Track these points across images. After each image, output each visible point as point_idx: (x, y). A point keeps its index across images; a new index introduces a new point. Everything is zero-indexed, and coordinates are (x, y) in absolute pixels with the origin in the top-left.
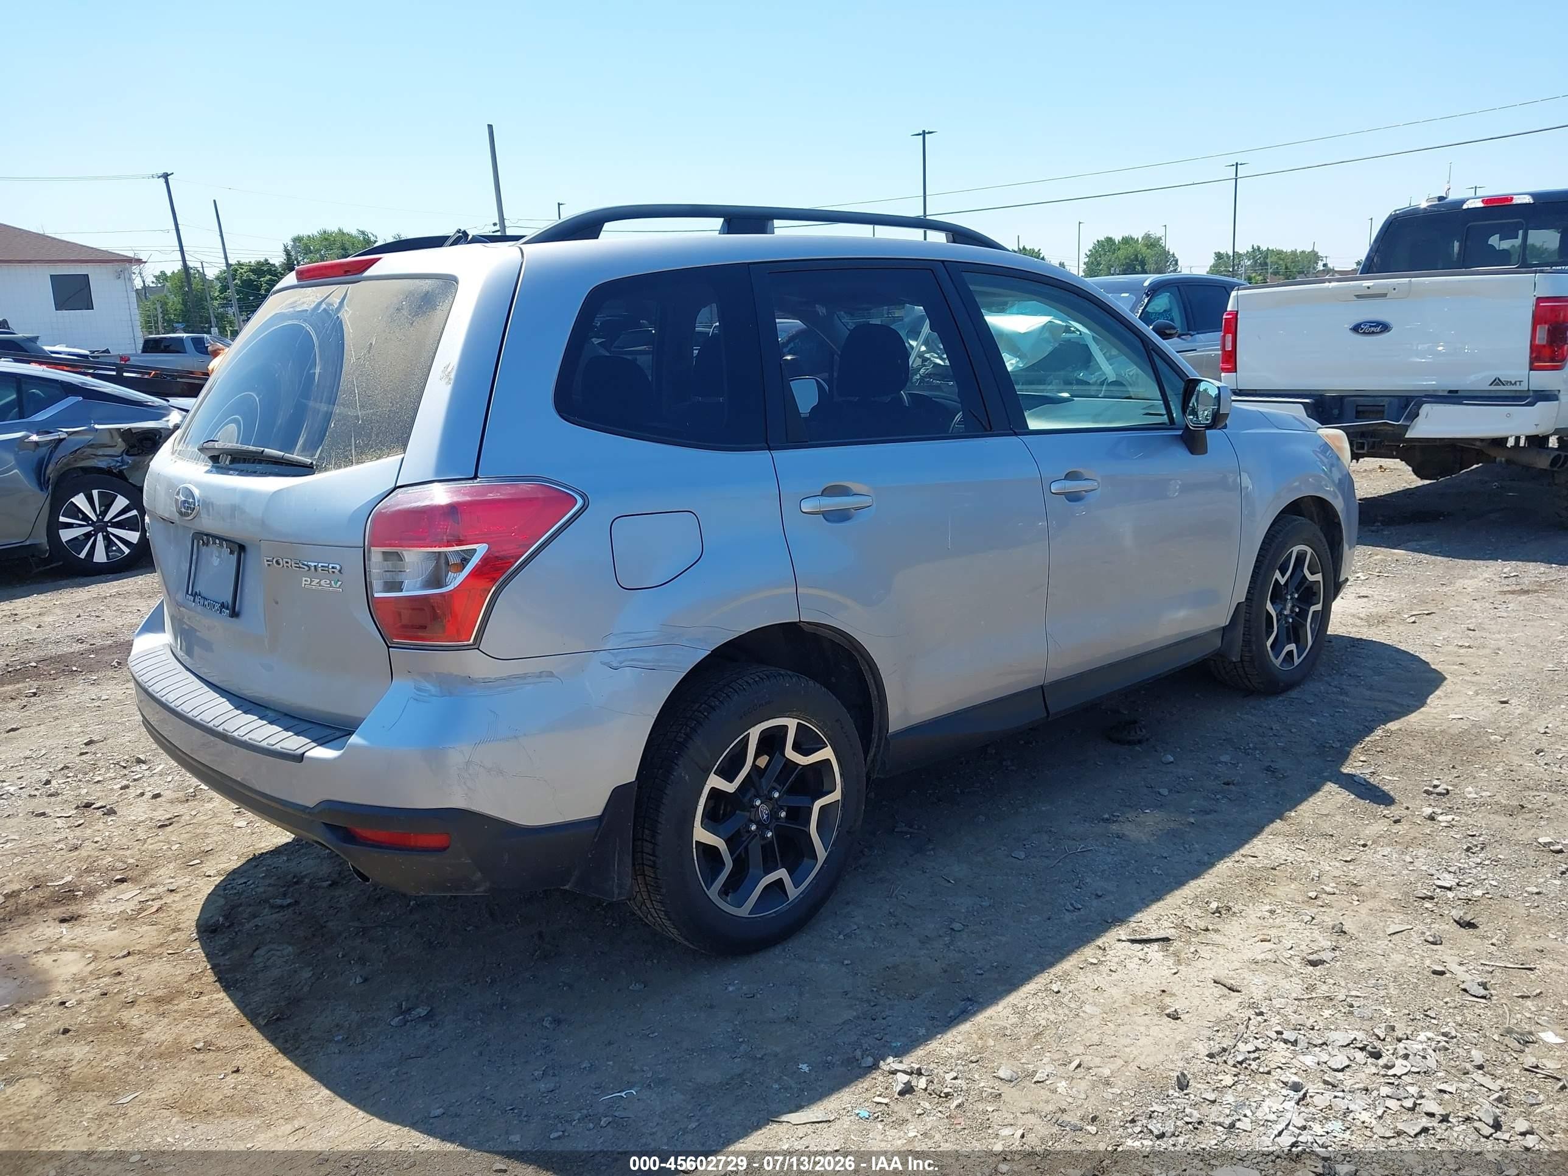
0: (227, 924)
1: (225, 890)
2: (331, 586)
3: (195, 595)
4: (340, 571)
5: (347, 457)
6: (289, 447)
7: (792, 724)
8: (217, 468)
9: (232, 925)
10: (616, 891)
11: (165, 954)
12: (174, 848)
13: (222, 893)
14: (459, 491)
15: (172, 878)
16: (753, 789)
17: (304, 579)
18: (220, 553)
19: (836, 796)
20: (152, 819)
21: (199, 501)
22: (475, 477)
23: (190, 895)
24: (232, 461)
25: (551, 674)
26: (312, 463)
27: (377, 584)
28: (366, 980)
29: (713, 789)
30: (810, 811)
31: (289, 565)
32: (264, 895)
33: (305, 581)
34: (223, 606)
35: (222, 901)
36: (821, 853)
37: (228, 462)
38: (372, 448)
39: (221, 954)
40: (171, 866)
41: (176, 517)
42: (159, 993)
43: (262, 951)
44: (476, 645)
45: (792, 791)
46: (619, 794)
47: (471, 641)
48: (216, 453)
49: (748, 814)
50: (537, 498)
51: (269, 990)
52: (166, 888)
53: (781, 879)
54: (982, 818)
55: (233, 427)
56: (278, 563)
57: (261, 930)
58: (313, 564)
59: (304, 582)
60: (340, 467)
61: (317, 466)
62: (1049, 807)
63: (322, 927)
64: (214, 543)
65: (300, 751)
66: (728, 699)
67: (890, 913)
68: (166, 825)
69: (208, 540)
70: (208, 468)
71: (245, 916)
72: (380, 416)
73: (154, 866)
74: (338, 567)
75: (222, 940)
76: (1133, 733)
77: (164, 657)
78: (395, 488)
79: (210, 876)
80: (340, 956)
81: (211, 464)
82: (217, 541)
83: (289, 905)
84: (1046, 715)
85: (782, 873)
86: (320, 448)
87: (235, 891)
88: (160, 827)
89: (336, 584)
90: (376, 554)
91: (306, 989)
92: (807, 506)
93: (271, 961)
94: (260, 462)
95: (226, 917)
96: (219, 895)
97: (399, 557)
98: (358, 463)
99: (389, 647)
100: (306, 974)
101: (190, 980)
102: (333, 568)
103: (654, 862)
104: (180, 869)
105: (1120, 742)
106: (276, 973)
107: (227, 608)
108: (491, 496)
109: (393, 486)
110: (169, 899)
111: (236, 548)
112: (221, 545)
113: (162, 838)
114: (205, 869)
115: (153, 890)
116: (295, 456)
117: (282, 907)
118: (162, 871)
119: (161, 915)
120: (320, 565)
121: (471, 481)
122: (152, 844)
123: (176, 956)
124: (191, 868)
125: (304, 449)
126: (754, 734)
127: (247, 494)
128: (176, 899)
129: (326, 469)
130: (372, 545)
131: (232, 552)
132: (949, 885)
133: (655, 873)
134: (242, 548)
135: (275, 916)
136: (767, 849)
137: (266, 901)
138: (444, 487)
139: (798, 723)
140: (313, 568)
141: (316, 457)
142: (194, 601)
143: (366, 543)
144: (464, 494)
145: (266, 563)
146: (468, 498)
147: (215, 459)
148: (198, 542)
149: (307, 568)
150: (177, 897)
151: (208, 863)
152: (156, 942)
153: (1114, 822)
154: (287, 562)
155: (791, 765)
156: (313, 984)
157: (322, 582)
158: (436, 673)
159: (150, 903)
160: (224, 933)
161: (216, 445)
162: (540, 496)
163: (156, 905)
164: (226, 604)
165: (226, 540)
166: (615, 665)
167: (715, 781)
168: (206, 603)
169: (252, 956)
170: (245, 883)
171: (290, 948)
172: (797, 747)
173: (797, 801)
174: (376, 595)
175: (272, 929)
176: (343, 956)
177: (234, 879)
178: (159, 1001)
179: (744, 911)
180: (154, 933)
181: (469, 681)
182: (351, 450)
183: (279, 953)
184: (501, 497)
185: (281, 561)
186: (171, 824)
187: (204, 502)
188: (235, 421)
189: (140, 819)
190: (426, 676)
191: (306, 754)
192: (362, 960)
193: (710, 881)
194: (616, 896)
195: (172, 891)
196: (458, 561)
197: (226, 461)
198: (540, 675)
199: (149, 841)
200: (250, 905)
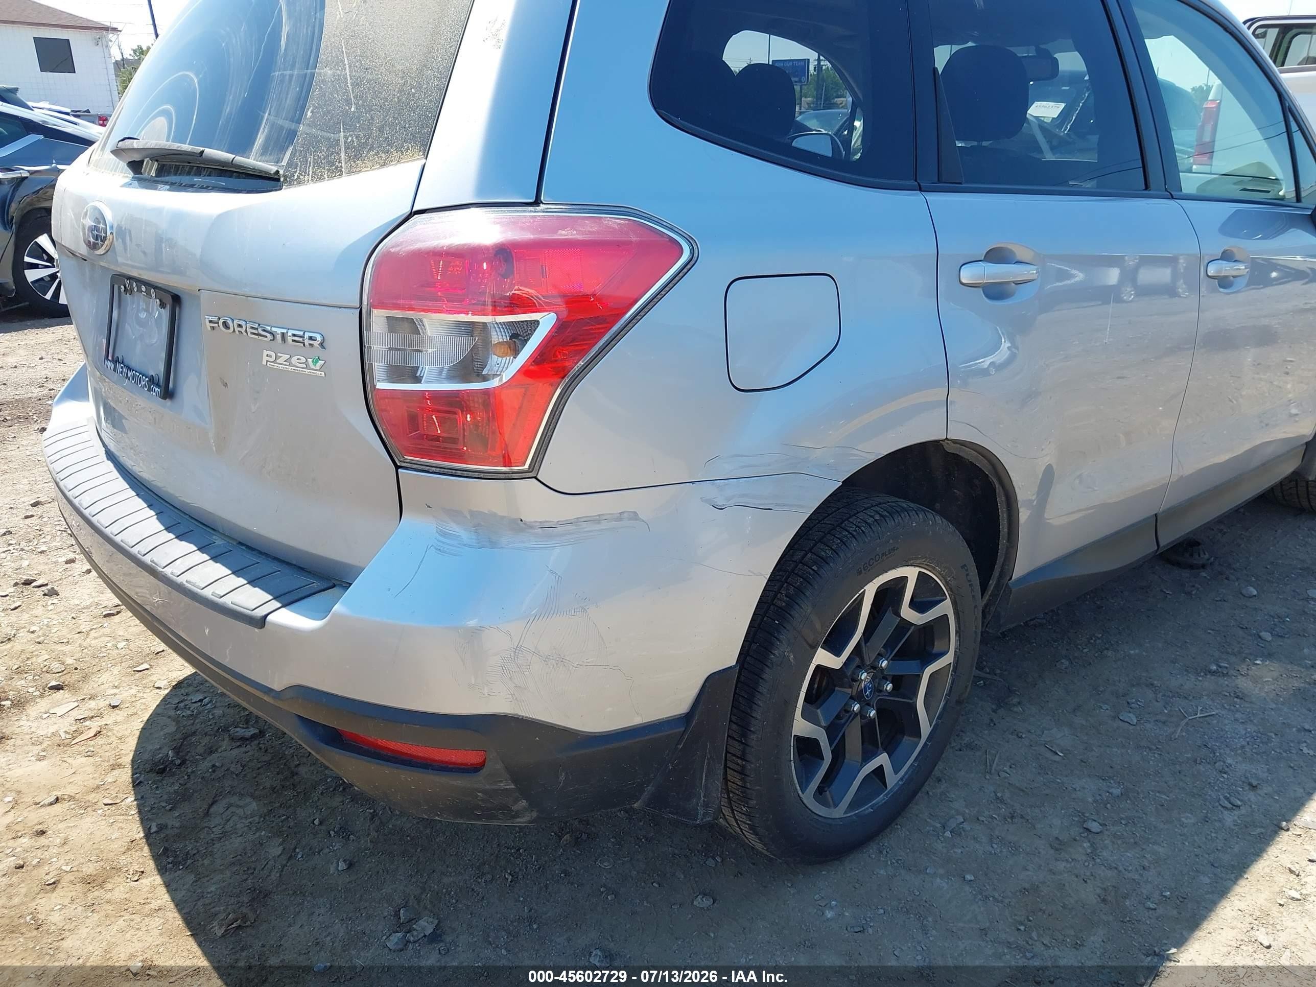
0: (178, 762)
1: (176, 709)
2: (307, 367)
3: (116, 361)
4: (322, 344)
5: (333, 164)
6: (244, 146)
7: (911, 573)
8: (139, 180)
9: (183, 762)
10: (701, 811)
11: (100, 804)
12: (121, 645)
13: (172, 713)
14: (515, 223)
15: (116, 687)
16: (858, 659)
17: (265, 353)
18: (148, 305)
19: (948, 659)
20: (98, 604)
21: (112, 227)
22: (537, 202)
23: (135, 714)
24: (161, 171)
25: (634, 516)
26: (277, 172)
27: (378, 368)
28: (351, 865)
29: (818, 667)
30: (919, 678)
31: (243, 330)
32: (223, 720)
33: (267, 356)
34: (152, 380)
35: (172, 728)
36: (925, 728)
37: (153, 173)
38: (371, 149)
39: (168, 808)
40: (116, 671)
41: (83, 250)
42: (90, 869)
43: (218, 808)
44: (532, 473)
45: (901, 655)
46: (713, 682)
47: (527, 466)
48: (137, 157)
49: (849, 691)
50: (630, 243)
51: (228, 873)
52: (107, 703)
53: (882, 765)
54: (1066, 663)
55: (162, 122)
56: (225, 325)
57: (219, 773)
58: (279, 331)
59: (265, 358)
60: (321, 178)
61: (285, 177)
62: (1137, 651)
63: (294, 774)
64: (139, 290)
65: (260, 612)
66: (843, 547)
67: (998, 798)
68: (113, 615)
69: (131, 285)
70: (127, 180)
71: (200, 749)
72: (386, 100)
73: (95, 669)
74: (319, 338)
75: (171, 786)
76: (1196, 556)
77: (85, 437)
78: (412, 214)
79: (159, 688)
80: (316, 822)
81: (131, 174)
82: (144, 289)
83: (253, 737)
84: (1156, 548)
85: (883, 759)
86: (291, 148)
87: (189, 712)
88: (106, 616)
89: (315, 363)
90: (378, 319)
91: (275, 875)
92: (967, 275)
93: (231, 823)
94: (199, 171)
95: (177, 750)
96: (169, 717)
97: (414, 327)
98: (350, 173)
99: (397, 467)
100: (275, 849)
101: (128, 849)
102: (311, 338)
103: (743, 767)
104: (126, 675)
105: (1178, 565)
106: (236, 843)
107: (158, 385)
108: (564, 234)
109: (407, 210)
110: (110, 718)
111: (168, 300)
112: (148, 294)
113: (107, 631)
114: (154, 678)
115: (92, 704)
116: (252, 161)
117: (243, 739)
118: (105, 677)
119: (99, 741)
120: (290, 333)
121: (531, 208)
122: (95, 638)
123: (114, 808)
124: (138, 674)
125: (265, 151)
126: (870, 591)
127: (178, 217)
128: (120, 718)
129: (299, 182)
130: (372, 306)
131: (163, 305)
132: (1056, 758)
133: (742, 780)
134: (176, 299)
135: (235, 752)
136: (868, 728)
137: (226, 729)
138: (493, 215)
139: (920, 572)
140: (279, 337)
141: (284, 163)
142: (115, 370)
143: (365, 303)
144: (522, 229)
145: (209, 325)
146: (527, 236)
147: (136, 166)
148: (119, 288)
149: (270, 337)
150: (119, 715)
151: (158, 670)
152: (92, 783)
153: (1224, 675)
154: (240, 326)
155: (905, 625)
156: (284, 866)
157: (294, 360)
158: (472, 513)
159: (87, 723)
160: (174, 775)
161: (135, 144)
162: (634, 238)
163: (95, 725)
164: (156, 378)
165: (156, 288)
166: (720, 502)
167: (823, 658)
168: (130, 374)
169: (207, 814)
170: (201, 701)
171: (254, 805)
172: (913, 605)
173: (906, 668)
174: (380, 386)
175: (232, 773)
176: (321, 823)
177: (187, 694)
178: (90, 882)
179: (839, 812)
180: (90, 769)
181: (519, 526)
182: (338, 153)
183: (240, 811)
184: (580, 237)
185: (230, 322)
186: (118, 613)
187: (119, 228)
188: (166, 113)
189: (84, 604)
190: (454, 514)
191: (269, 617)
192: (345, 832)
193: (805, 780)
194: (700, 817)
195: (114, 707)
196: (507, 338)
197: (150, 169)
198: (620, 517)
199: (93, 634)
200: (206, 734)
